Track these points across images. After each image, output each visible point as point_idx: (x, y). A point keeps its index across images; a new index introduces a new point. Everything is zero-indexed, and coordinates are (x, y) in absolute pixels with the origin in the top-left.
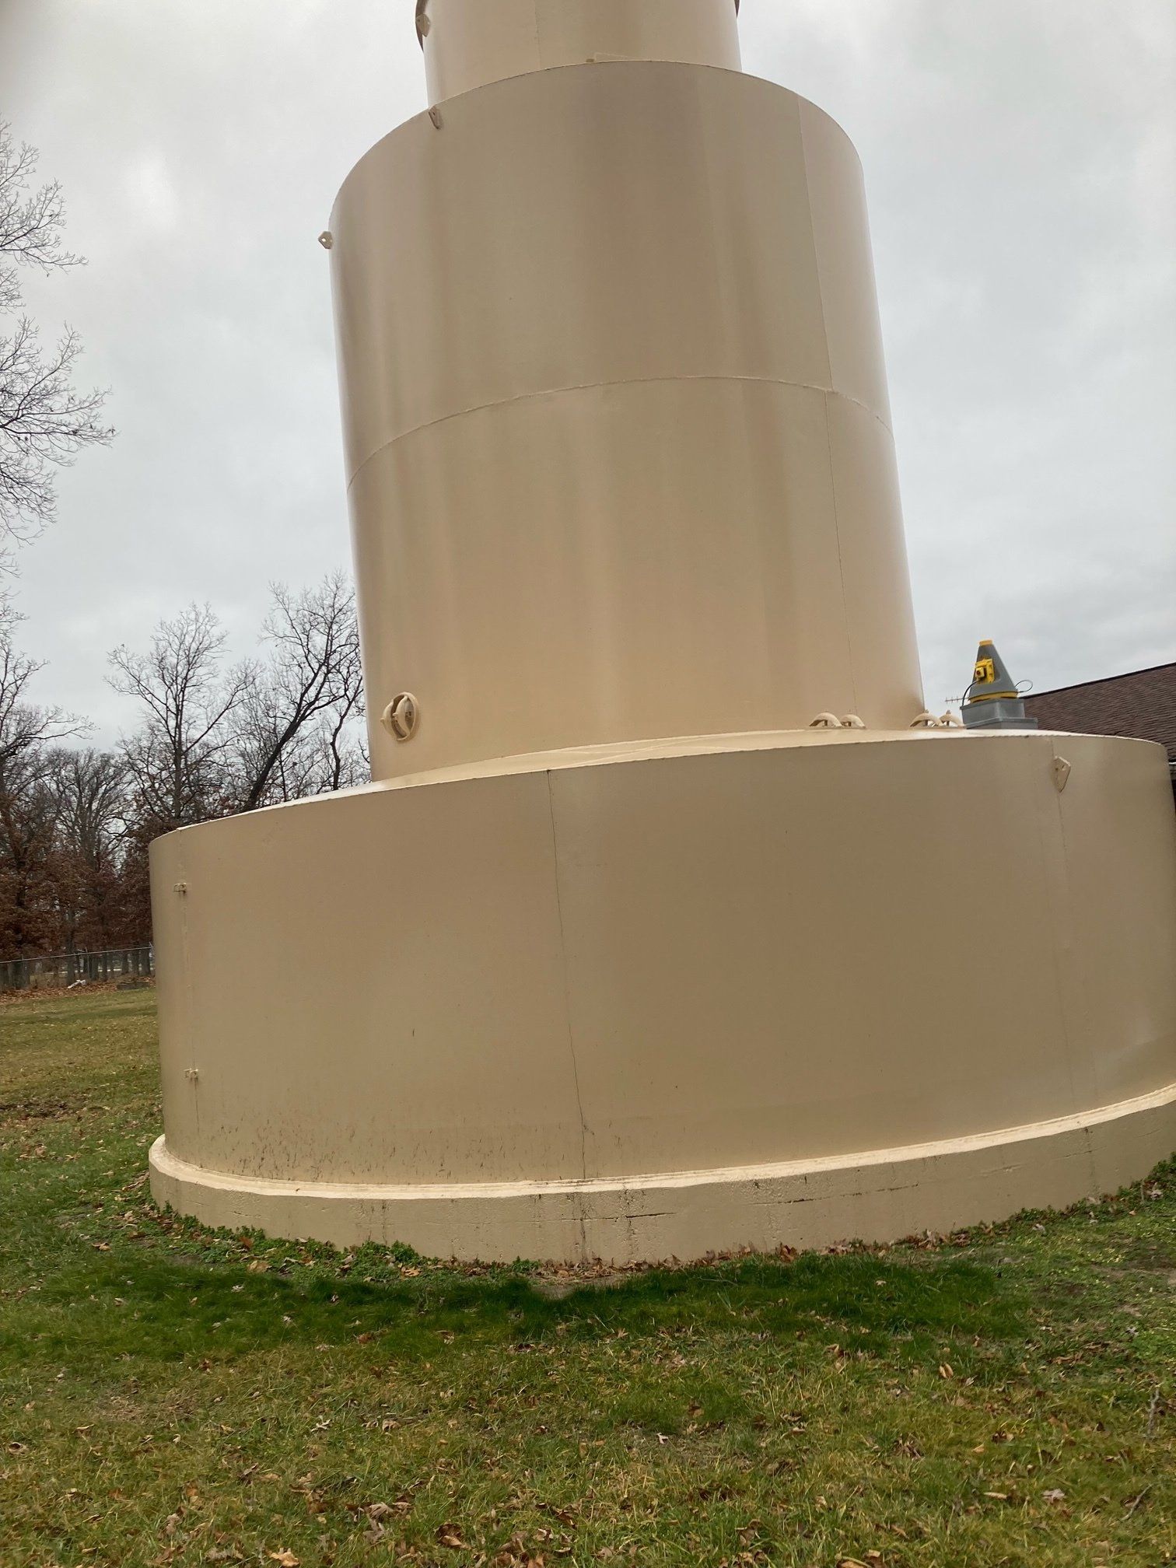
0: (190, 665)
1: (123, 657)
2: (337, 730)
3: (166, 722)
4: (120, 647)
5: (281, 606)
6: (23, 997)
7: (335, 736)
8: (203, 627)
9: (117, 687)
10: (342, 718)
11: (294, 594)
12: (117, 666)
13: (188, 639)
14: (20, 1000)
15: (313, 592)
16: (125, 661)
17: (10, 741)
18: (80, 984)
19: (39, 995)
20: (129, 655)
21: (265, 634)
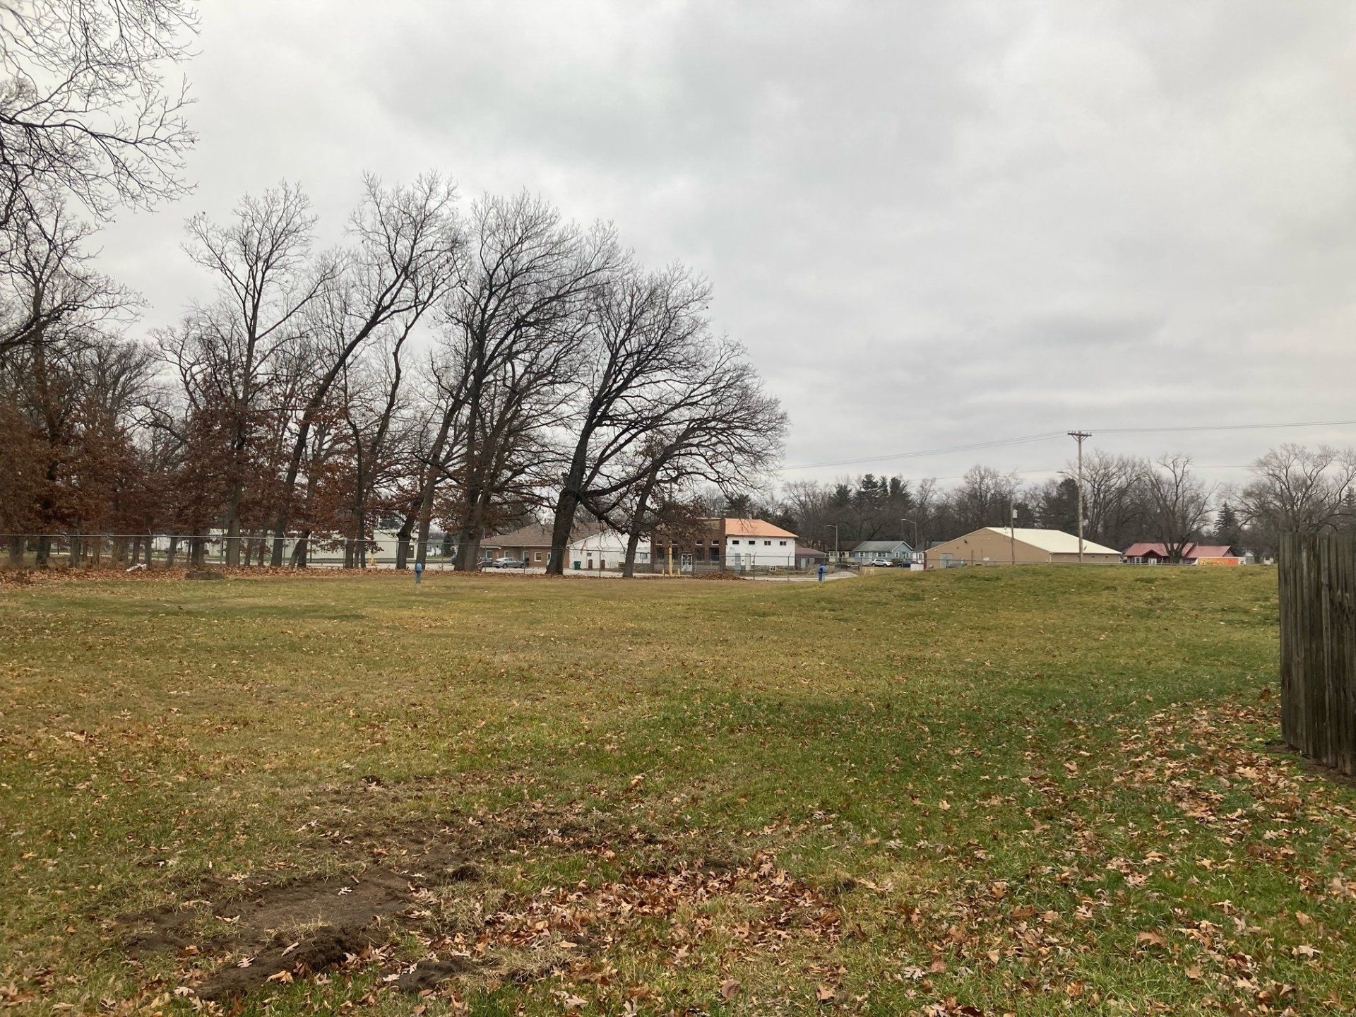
0: (274, 246)
1: (203, 227)
2: (401, 340)
3: (244, 303)
4: (201, 214)
5: (372, 199)
6: (77, 576)
7: (398, 346)
8: (292, 207)
9: (195, 256)
10: (408, 328)
11: (387, 188)
12: (194, 235)
13: (275, 220)
14: (75, 580)
15: (406, 189)
16: (205, 231)
17: (56, 305)
18: (140, 568)
19: (95, 576)
20: (210, 225)
21: (354, 226)
